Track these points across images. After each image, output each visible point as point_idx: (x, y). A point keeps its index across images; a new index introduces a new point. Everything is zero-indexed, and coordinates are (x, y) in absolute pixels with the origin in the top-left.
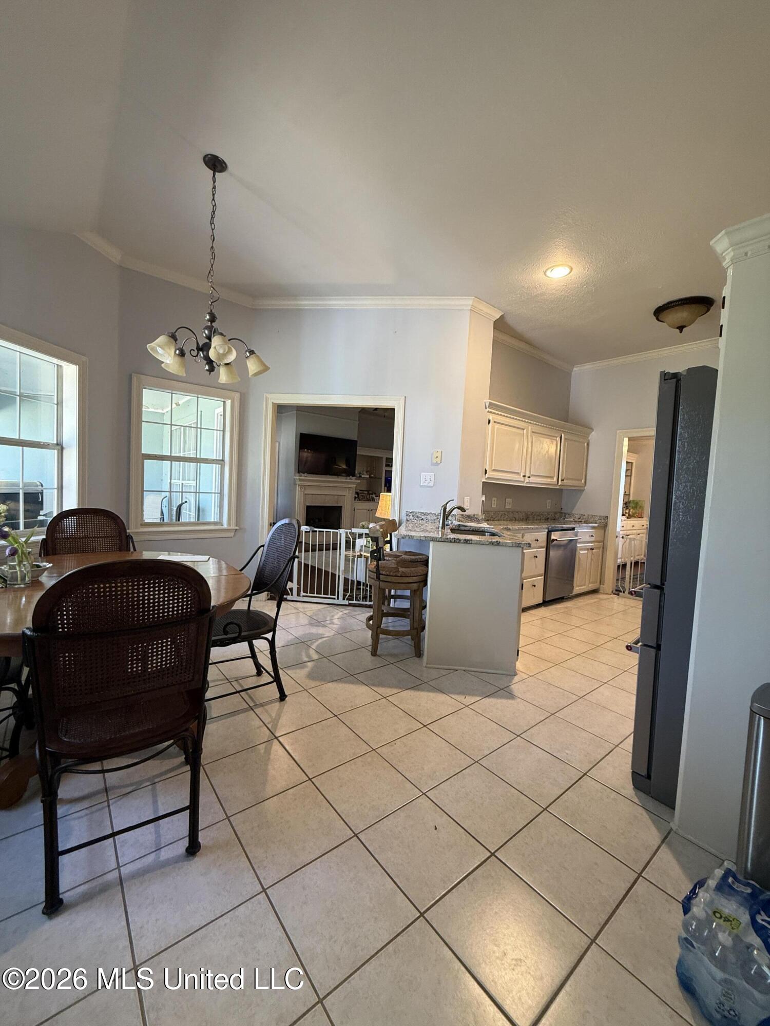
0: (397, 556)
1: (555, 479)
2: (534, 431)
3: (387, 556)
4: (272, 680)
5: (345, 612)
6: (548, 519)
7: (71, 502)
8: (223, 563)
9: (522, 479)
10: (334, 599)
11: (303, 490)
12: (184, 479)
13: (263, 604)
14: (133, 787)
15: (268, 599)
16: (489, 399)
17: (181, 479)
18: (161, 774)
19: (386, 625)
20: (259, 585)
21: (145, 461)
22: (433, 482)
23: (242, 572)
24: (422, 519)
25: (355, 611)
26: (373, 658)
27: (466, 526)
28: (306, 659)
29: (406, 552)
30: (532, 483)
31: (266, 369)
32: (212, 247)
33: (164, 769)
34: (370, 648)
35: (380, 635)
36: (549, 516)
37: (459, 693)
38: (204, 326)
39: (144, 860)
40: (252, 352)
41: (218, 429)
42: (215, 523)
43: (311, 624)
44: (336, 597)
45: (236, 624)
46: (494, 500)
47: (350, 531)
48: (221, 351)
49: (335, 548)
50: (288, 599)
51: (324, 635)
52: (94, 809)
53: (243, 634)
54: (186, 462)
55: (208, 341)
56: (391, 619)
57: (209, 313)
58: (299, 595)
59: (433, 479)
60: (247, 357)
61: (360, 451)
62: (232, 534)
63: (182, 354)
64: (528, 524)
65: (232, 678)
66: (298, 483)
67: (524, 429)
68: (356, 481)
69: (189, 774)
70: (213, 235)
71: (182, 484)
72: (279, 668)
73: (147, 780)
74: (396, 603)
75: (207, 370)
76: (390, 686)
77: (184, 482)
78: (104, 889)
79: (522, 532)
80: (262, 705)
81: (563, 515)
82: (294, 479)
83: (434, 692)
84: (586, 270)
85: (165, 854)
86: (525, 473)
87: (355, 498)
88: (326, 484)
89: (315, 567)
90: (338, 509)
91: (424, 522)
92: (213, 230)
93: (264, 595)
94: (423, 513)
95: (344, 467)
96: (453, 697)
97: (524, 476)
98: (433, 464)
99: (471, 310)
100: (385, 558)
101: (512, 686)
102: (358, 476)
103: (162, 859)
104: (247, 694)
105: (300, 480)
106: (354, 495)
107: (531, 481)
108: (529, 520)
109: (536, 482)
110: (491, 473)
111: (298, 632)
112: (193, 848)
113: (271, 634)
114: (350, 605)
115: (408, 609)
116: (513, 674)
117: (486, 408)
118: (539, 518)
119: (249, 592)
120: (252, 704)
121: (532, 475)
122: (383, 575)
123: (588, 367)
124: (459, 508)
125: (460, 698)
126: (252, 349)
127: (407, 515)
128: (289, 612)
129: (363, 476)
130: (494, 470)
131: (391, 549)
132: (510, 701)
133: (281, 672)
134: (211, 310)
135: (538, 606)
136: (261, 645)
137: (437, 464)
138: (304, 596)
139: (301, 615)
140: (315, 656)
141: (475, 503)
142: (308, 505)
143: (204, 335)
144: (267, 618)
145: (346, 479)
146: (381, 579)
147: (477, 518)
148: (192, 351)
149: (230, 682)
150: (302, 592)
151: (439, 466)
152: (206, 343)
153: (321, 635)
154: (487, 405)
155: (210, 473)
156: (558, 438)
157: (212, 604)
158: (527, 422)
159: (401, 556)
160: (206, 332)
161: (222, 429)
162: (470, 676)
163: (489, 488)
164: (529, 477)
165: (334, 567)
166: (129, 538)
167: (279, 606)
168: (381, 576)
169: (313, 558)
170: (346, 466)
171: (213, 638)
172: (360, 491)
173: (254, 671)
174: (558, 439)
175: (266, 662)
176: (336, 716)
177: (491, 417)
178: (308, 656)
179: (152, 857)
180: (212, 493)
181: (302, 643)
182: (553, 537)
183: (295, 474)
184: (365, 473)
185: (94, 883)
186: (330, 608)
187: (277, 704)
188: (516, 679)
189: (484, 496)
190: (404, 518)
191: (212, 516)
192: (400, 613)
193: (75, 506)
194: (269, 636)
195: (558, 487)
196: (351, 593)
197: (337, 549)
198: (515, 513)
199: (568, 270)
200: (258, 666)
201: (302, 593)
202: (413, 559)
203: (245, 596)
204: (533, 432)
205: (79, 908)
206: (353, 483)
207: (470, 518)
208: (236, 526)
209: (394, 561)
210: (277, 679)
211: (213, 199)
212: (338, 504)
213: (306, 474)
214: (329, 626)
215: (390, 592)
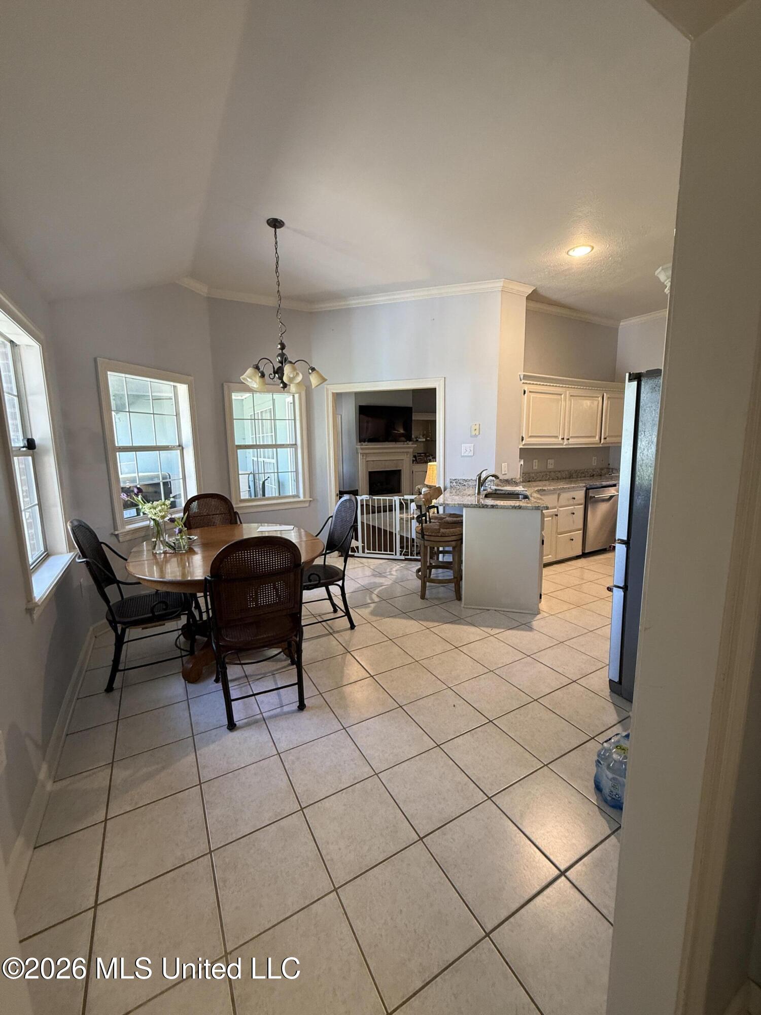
0: (441, 519)
1: (597, 438)
2: (572, 394)
3: (432, 519)
4: (344, 614)
5: (402, 565)
6: (593, 475)
7: (193, 492)
8: (302, 530)
9: (561, 442)
10: (393, 555)
11: (365, 457)
12: (264, 457)
13: (334, 560)
14: (262, 676)
15: (340, 556)
16: (524, 372)
17: (262, 457)
18: (277, 670)
19: (435, 575)
20: (332, 546)
21: (238, 450)
22: (473, 452)
23: (318, 537)
24: (464, 485)
25: (410, 564)
26: (423, 600)
27: (502, 490)
28: (369, 601)
29: (451, 514)
30: (572, 444)
31: (324, 380)
32: (278, 291)
33: (278, 667)
34: (420, 594)
35: (427, 583)
36: (594, 473)
37: (488, 627)
38: (277, 354)
39: (274, 711)
40: (313, 369)
41: (290, 418)
42: (293, 496)
43: (374, 575)
44: (394, 553)
45: (316, 574)
46: (535, 462)
47: (403, 498)
48: (292, 376)
49: (391, 510)
50: (355, 555)
51: (383, 583)
52: (241, 685)
53: (321, 581)
54: (265, 448)
55: (281, 365)
56: (440, 570)
57: (279, 344)
58: (363, 552)
59: (472, 449)
60: (310, 373)
61: (416, 417)
62: (307, 505)
63: (263, 375)
64: (571, 482)
65: (316, 614)
66: (360, 451)
67: (561, 395)
68: (413, 446)
69: (296, 670)
70: (279, 281)
71: (264, 461)
72: (349, 608)
73: (269, 672)
74: (445, 557)
75: (282, 387)
76: (433, 621)
77: (264, 459)
78: (256, 722)
79: (558, 492)
80: (338, 632)
81: (611, 470)
82: (357, 448)
83: (469, 625)
84: (608, 246)
85: (286, 709)
86: (564, 436)
87: (413, 461)
88: (385, 451)
89: (375, 527)
90: (397, 474)
91: (466, 487)
92: (278, 277)
93: (336, 553)
94: (464, 480)
95: (402, 431)
96: (481, 628)
97: (563, 439)
98: (472, 436)
99: (502, 291)
100: (431, 521)
101: (534, 622)
102: (415, 440)
103: (284, 710)
104: (327, 624)
105: (362, 449)
106: (412, 458)
107: (570, 443)
108: (572, 478)
109: (574, 442)
110: (527, 440)
111: (364, 582)
112: (302, 707)
113: (341, 581)
114: (406, 559)
115: (452, 562)
116: (537, 613)
117: (521, 380)
118: (583, 475)
119: (324, 552)
120: (331, 631)
121: (571, 437)
122: (427, 535)
123: (635, 320)
124: (493, 476)
125: (489, 630)
126: (313, 367)
127: (451, 482)
128: (356, 566)
129: (420, 440)
130: (531, 437)
131: (438, 512)
132: (529, 633)
133: (350, 610)
134: (281, 341)
135: (578, 557)
136: (335, 590)
137: (476, 436)
138: (368, 553)
139: (367, 568)
140: (376, 599)
141: (513, 468)
142: (370, 470)
143: (278, 360)
144: (338, 570)
145: (404, 444)
146: (425, 539)
147: (515, 482)
148: (271, 376)
149: (315, 617)
150: (366, 549)
151: (478, 438)
152: (280, 367)
153: (381, 583)
154: (522, 377)
155: (286, 455)
156: (599, 398)
157: (302, 561)
158: (565, 387)
159: (446, 518)
160: (279, 358)
161: (293, 418)
162: (499, 614)
163: (526, 453)
164: (568, 439)
165: (391, 525)
166: (236, 513)
167: (345, 561)
168: (425, 537)
169: (374, 519)
170: (404, 430)
171: (304, 584)
172: (418, 453)
173: (332, 610)
174: (601, 399)
175: (339, 602)
176: (390, 640)
177: (526, 388)
178: (371, 599)
179: (279, 710)
180: (288, 472)
181: (368, 590)
182: (590, 495)
183: (357, 443)
184: (421, 437)
185: (250, 719)
186: (390, 562)
187: (349, 632)
188: (539, 617)
189: (523, 460)
190: (448, 485)
191: (290, 490)
192: (446, 566)
193: (196, 494)
194: (340, 583)
195: (601, 446)
196: (406, 549)
197: (392, 511)
198: (557, 473)
199: (589, 249)
200: (334, 605)
201: (366, 551)
202: (455, 521)
203: (321, 555)
204: (571, 396)
205: (245, 729)
206: (409, 448)
207: (507, 482)
208: (310, 498)
209: (437, 523)
210: (347, 614)
211: (276, 253)
212: (396, 467)
213: (366, 443)
214: (389, 576)
215: (438, 549)
